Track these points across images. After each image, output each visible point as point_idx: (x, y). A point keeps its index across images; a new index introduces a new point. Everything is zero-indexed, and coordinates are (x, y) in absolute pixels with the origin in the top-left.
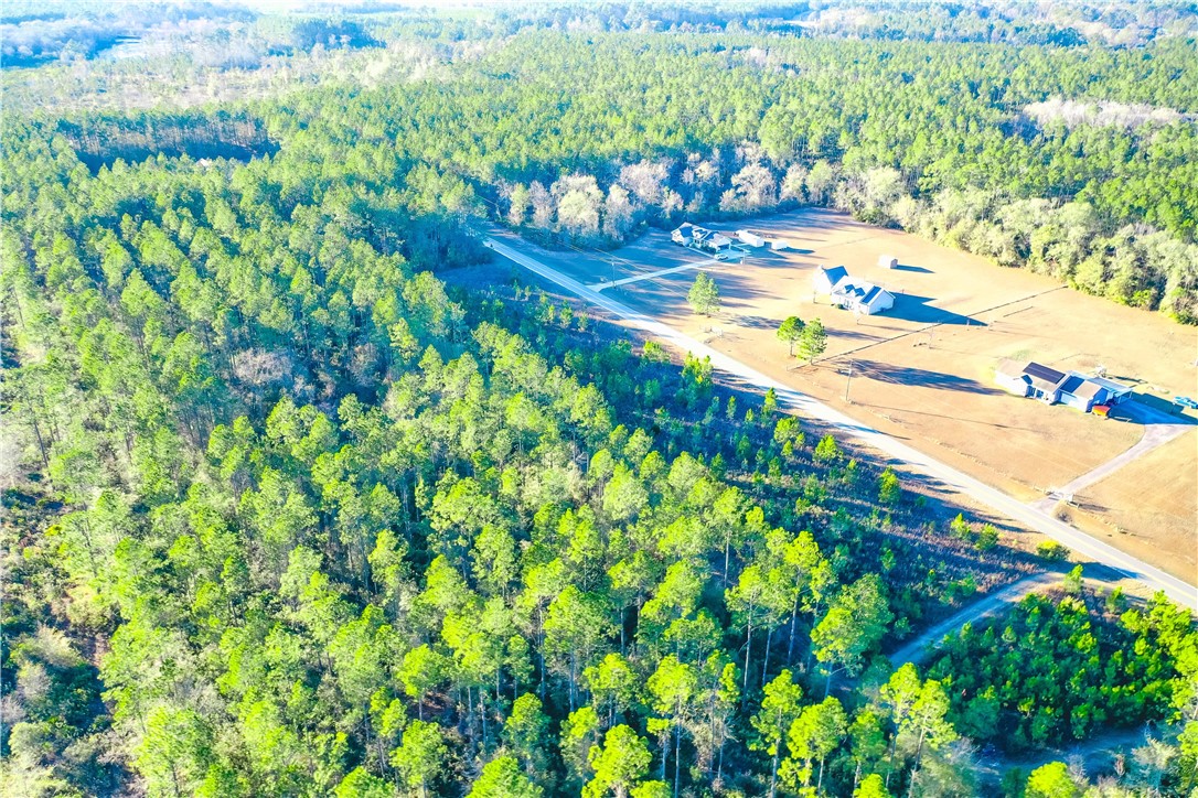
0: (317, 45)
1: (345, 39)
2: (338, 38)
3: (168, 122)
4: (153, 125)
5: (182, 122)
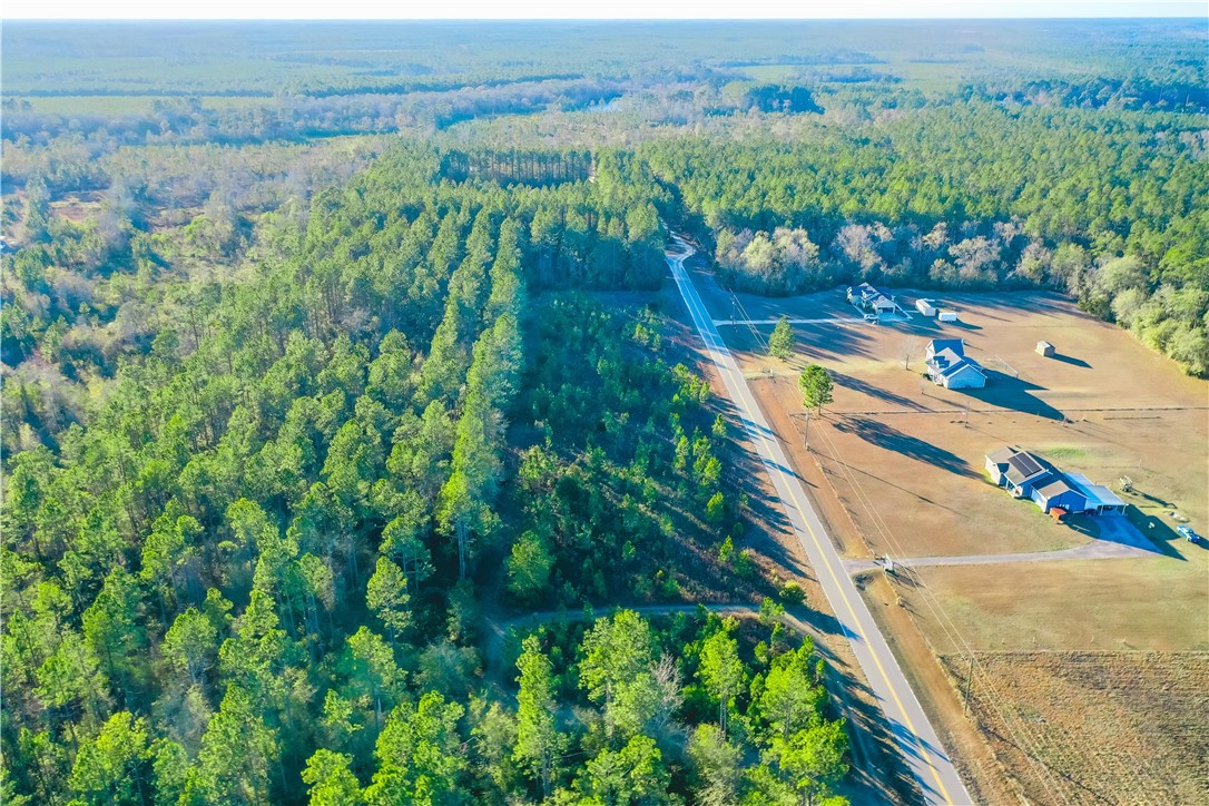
0: (754, 107)
1: (787, 103)
2: (781, 102)
3: (531, 156)
4: (519, 159)
5: (542, 159)
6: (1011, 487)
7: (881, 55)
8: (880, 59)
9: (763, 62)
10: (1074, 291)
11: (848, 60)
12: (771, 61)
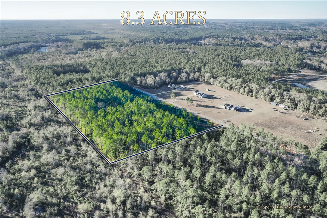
0: (89, 48)
1: (95, 47)
2: (93, 46)
4: (63, 67)
6: (227, 108)
7: (95, 32)
8: (95, 33)
9: (66, 34)
10: (201, 80)
11: (88, 33)
12: (68, 34)
